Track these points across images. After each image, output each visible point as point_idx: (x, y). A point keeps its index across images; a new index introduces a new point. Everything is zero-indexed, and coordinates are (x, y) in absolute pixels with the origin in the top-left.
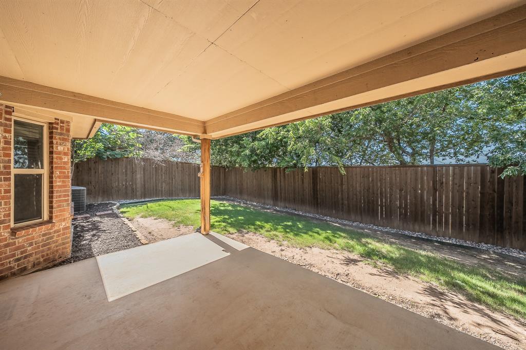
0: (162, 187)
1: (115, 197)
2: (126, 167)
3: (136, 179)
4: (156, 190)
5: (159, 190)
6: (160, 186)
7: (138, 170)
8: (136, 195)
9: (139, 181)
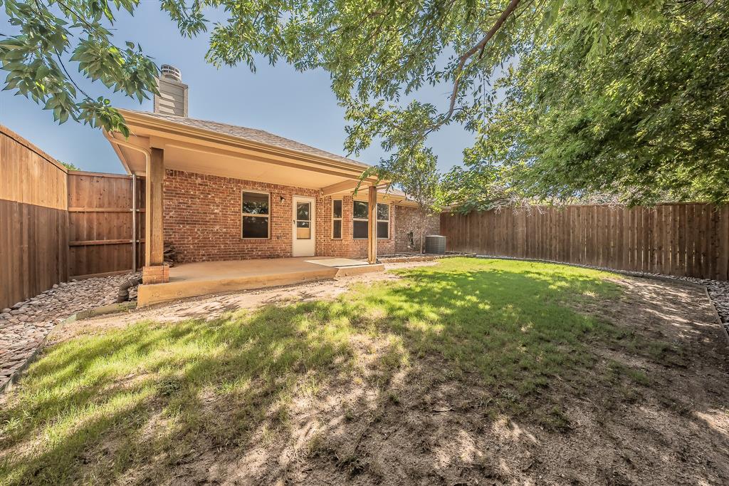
0: (551, 246)
1: (496, 252)
2: (507, 219)
3: (517, 233)
4: (542, 248)
5: (547, 249)
6: (548, 243)
7: (520, 222)
8: (516, 252)
9: (520, 235)
